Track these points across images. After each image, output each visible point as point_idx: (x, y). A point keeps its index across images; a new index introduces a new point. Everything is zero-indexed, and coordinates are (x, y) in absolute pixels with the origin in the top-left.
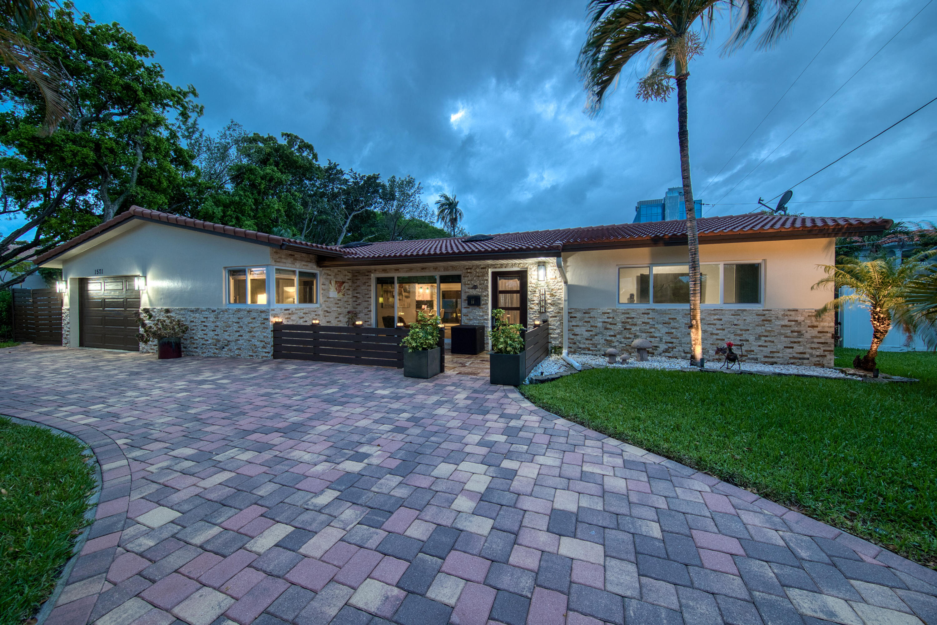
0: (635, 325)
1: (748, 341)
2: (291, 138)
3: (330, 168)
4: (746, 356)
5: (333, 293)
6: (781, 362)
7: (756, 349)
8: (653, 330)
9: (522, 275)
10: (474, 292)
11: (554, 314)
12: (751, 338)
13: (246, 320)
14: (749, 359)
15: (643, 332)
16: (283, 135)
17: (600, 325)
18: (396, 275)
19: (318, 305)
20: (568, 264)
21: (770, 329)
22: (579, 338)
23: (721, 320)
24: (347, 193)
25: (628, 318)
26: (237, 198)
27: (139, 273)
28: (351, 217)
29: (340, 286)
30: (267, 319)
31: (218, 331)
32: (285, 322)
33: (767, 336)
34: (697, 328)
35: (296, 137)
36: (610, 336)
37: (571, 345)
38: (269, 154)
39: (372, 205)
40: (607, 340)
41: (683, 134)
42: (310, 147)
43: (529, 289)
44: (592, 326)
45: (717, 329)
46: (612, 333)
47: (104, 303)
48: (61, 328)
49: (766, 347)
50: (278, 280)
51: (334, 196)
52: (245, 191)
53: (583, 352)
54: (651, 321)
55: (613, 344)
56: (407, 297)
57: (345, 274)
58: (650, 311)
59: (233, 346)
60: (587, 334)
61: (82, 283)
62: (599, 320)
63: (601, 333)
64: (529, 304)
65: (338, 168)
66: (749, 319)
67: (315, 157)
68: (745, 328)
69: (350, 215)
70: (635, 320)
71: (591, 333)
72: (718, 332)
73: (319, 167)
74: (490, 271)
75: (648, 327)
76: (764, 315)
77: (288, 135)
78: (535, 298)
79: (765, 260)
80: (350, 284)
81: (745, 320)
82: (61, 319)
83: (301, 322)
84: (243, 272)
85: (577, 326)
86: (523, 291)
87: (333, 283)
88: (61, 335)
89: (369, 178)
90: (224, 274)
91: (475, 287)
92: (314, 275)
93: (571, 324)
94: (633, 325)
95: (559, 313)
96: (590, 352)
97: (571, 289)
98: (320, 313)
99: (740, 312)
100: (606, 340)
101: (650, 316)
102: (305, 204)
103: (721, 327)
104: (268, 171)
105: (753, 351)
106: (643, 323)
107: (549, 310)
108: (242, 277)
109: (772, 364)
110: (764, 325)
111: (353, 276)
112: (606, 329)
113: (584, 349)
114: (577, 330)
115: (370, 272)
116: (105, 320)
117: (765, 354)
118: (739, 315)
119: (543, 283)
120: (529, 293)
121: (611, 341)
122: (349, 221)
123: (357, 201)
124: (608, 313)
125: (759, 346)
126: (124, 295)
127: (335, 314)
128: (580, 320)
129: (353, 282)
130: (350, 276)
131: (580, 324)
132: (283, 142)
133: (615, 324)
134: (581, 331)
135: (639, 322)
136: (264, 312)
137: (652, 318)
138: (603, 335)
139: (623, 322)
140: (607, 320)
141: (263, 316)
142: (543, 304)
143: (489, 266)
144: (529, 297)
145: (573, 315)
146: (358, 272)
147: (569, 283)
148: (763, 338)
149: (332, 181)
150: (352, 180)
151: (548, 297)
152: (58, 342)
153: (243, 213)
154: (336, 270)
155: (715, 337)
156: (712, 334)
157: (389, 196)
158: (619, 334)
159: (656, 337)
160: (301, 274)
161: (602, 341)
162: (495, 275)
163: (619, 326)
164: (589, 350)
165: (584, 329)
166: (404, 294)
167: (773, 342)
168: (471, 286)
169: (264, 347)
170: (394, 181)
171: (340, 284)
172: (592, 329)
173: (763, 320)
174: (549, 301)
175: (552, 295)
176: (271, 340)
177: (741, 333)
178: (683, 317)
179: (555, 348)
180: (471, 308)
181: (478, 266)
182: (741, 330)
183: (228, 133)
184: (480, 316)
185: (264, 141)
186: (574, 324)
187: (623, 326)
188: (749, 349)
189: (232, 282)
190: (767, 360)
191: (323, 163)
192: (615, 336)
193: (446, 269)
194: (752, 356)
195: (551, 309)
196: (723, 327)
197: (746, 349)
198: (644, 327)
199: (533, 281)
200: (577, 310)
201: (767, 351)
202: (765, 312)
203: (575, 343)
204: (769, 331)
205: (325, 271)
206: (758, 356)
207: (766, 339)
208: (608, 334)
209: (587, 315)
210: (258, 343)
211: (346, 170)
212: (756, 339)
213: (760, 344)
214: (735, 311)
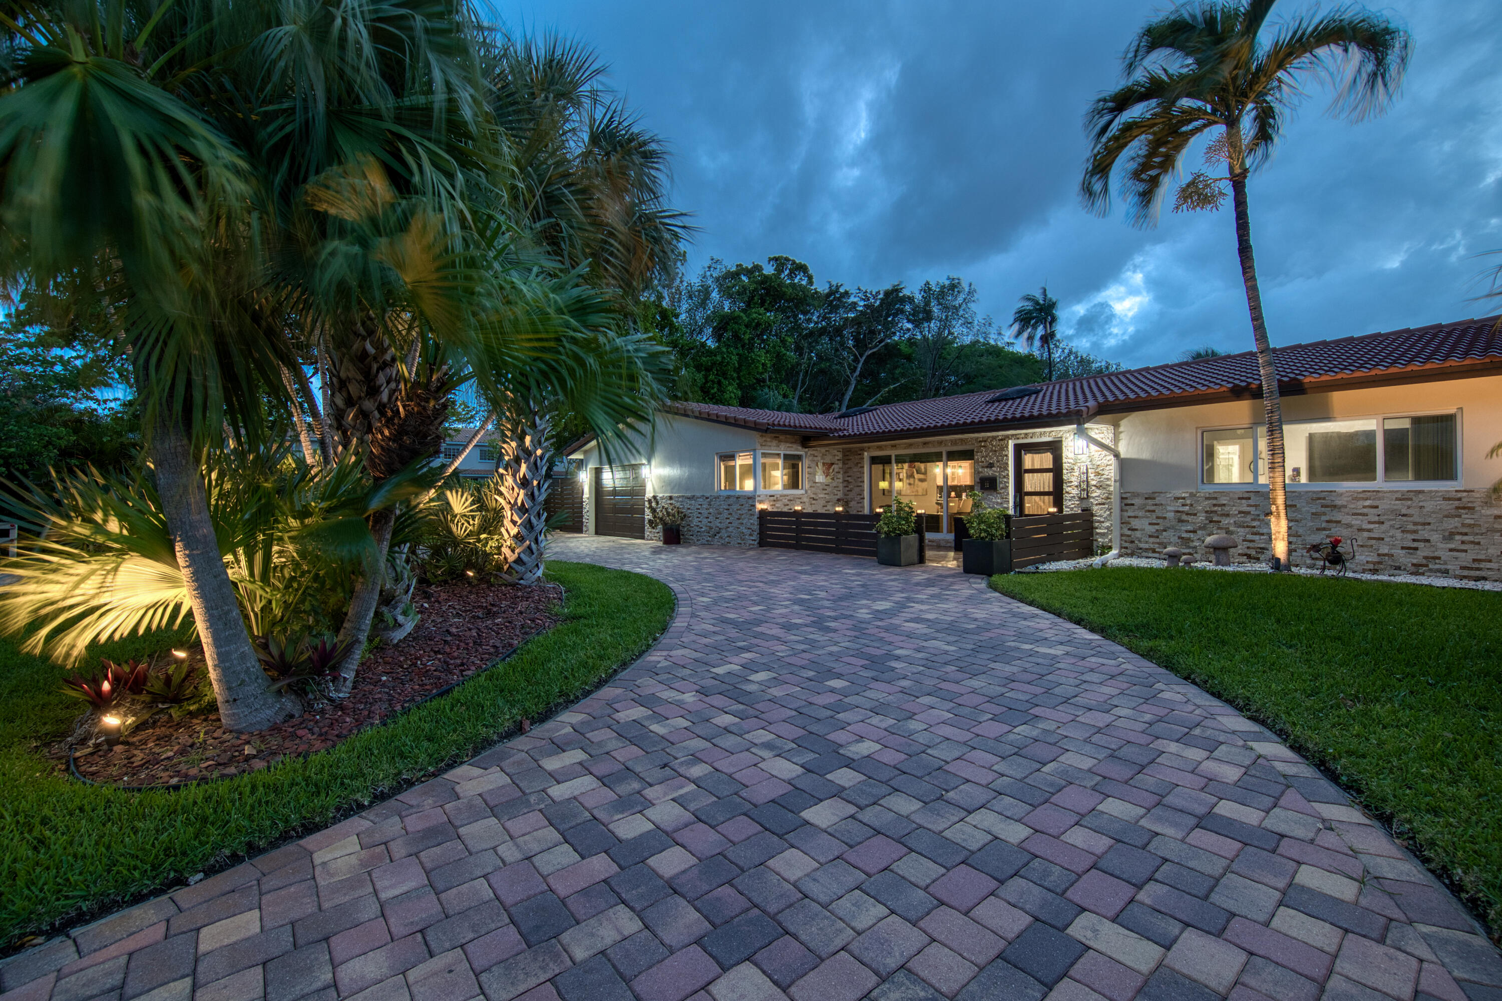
0: (1228, 515)
1: (1428, 541)
2: (780, 262)
3: (831, 293)
4: (1427, 566)
5: (820, 478)
6: (1495, 578)
7: (1445, 555)
8: (1255, 524)
9: (1055, 448)
10: (989, 472)
11: (1100, 501)
12: (1435, 537)
13: (735, 507)
14: (1431, 570)
15: (1239, 526)
16: (770, 260)
17: (1170, 515)
18: (893, 453)
19: (803, 492)
20: (1121, 429)
21: (1472, 522)
22: (1138, 534)
23: (1377, 507)
24: (856, 322)
25: (1215, 505)
26: (719, 358)
27: (644, 461)
28: (862, 360)
29: (828, 469)
30: (754, 506)
31: (711, 518)
32: (770, 509)
33: (1466, 534)
34: (1278, 516)
35: (787, 259)
36: (1187, 531)
37: (1127, 545)
38: (755, 290)
39: (894, 333)
40: (1182, 538)
41: (1245, 250)
42: (803, 268)
43: (1065, 466)
44: (1158, 518)
45: (1370, 523)
46: (1189, 528)
47: (615, 492)
48: (582, 517)
49: (1466, 551)
50: (764, 465)
51: (838, 331)
52: (728, 346)
53: (1144, 554)
54: (1252, 510)
55: (1192, 544)
56: (921, 480)
57: (835, 454)
58: (1252, 495)
59: (724, 533)
60: (1153, 529)
61: (598, 472)
62: (1169, 508)
63: (1173, 527)
64: (1065, 486)
65: (842, 290)
66: (1429, 506)
67: (810, 278)
68: (1421, 520)
69: (861, 356)
70: (1227, 508)
71: (1157, 527)
72: (1372, 526)
73: (816, 292)
74: (1011, 444)
75: (1248, 518)
76: (1460, 499)
77: (776, 259)
78: (1073, 479)
79: (1461, 409)
80: (841, 465)
81: (1421, 507)
82: (582, 507)
83: (785, 509)
84: (732, 457)
85: (1135, 517)
86: (1057, 470)
87: (820, 465)
88: (582, 522)
89: (887, 294)
90: (716, 459)
91: (991, 466)
92: (799, 457)
93: (1126, 514)
94: (1223, 515)
95: (1108, 498)
96: (1157, 555)
97: (1124, 465)
98: (805, 499)
99: (1411, 495)
100: (1180, 538)
101: (1251, 502)
102: (799, 349)
103: (1377, 518)
104: (755, 315)
105: (1439, 558)
106: (1240, 512)
107: (1094, 495)
108: (732, 463)
109: (1477, 579)
110: (1460, 516)
111: (844, 456)
112: (1180, 521)
113: (1146, 550)
114: (1135, 523)
115: (863, 450)
116: (617, 509)
117: (1464, 564)
118: (1411, 499)
119: (1084, 458)
120: (1065, 471)
121: (1189, 539)
122: (860, 365)
123: (872, 332)
124: (1184, 498)
125: (1451, 550)
126: (631, 483)
127: (823, 502)
128: (1140, 509)
129: (844, 463)
130: (840, 455)
131: (1140, 514)
132: (769, 270)
133: (1195, 515)
134: (1143, 525)
135: (1234, 511)
136: (751, 498)
137: (1256, 506)
138: (1176, 530)
139: (1207, 512)
140: (1181, 509)
141: (750, 502)
142: (1085, 487)
143: (1008, 437)
144: (1065, 477)
145: (1129, 502)
146: (850, 450)
147: (1122, 456)
148: (1458, 537)
149: (834, 309)
150: (862, 303)
151: (1092, 476)
152: (580, 530)
153: (724, 375)
154: (823, 450)
155: (1366, 534)
156: (1360, 530)
157: (922, 315)
158: (1200, 528)
159: (1263, 534)
160: (786, 457)
161: (1174, 539)
162: (1020, 449)
163: (1202, 517)
164: (1154, 551)
165: (1146, 522)
166: (917, 476)
167: (1479, 543)
168: (985, 464)
169: (751, 535)
170: (930, 289)
171: (829, 466)
172: (1159, 521)
173: (1457, 508)
174: (1094, 483)
175: (1098, 474)
176: (756, 527)
177: (1415, 528)
178: (1308, 503)
179: (1103, 547)
180: (986, 493)
181: (994, 438)
182: (1415, 524)
183: (708, 274)
184: (997, 503)
185: (749, 272)
186: (1130, 514)
187: (1207, 518)
188: (1432, 555)
189: (723, 467)
190: (1466, 573)
191: (821, 286)
192: (1194, 532)
193: (954, 442)
194: (1437, 566)
195: (1096, 493)
196: (1382, 518)
197: (1425, 554)
198: (1240, 518)
199: (1071, 455)
200: (1136, 495)
201: (1466, 559)
202: (1459, 495)
203: (1132, 542)
204: (1469, 525)
205: (811, 452)
206: (1449, 567)
207: (1465, 538)
208: (1184, 528)
209: (1150, 502)
210: (745, 531)
211: (853, 290)
212: (1444, 538)
213: (1452, 546)
214: (1403, 493)
